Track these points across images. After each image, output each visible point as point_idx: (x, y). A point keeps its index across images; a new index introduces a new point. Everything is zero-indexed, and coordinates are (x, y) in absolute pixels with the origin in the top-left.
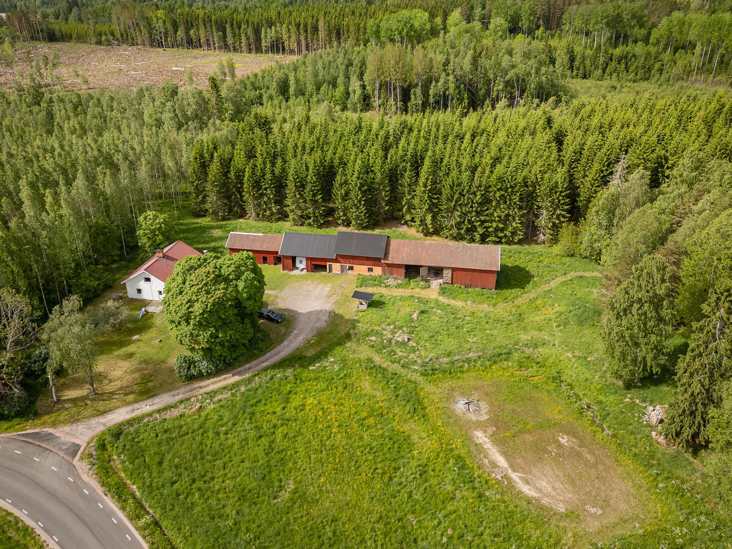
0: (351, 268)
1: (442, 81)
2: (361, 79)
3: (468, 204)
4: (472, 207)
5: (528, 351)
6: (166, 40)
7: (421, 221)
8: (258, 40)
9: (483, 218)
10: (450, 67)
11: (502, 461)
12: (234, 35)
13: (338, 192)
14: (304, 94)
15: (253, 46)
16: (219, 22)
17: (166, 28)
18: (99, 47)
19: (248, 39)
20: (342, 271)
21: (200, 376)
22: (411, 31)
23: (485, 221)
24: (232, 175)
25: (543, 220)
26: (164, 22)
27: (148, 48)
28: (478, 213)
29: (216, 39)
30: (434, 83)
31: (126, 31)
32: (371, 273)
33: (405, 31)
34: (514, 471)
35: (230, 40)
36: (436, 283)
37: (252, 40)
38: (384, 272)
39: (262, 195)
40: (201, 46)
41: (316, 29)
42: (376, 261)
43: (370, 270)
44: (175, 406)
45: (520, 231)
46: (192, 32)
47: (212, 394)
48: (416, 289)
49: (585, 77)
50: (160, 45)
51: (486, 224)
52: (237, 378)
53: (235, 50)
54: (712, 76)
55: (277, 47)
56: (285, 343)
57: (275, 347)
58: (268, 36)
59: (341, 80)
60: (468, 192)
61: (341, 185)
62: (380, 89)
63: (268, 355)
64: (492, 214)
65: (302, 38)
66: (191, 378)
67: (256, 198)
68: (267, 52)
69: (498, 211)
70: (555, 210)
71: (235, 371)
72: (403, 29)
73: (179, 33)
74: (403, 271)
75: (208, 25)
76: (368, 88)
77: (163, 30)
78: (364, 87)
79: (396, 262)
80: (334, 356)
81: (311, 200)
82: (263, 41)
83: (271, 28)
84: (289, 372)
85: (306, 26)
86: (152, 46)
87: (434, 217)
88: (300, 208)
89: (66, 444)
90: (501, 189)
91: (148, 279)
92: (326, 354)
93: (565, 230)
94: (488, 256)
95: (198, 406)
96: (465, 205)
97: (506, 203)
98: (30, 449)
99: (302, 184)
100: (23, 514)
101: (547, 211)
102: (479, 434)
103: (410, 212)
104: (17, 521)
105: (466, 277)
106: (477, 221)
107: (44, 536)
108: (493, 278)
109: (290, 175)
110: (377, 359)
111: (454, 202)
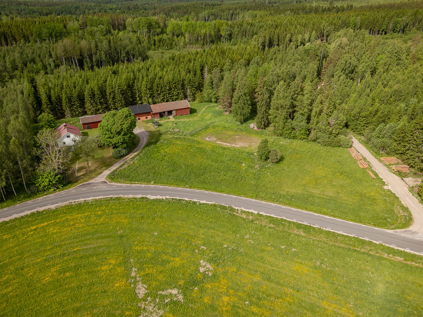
0: (139, 119)
3: (165, 91)
4: (166, 92)
5: (212, 125)
9: (171, 95)
11: (228, 144)
21: (124, 156)
22: (57, 33)
23: (171, 97)
25: (189, 92)
28: (169, 94)
30: (94, 56)
33: (54, 33)
34: (232, 145)
36: (171, 117)
38: (152, 117)
42: (149, 113)
43: (147, 118)
44: (124, 165)
45: (183, 98)
47: (133, 158)
51: (172, 98)
52: (136, 153)
56: (141, 141)
57: (139, 144)
60: (164, 86)
62: (65, 61)
63: (139, 145)
64: (173, 94)
66: (121, 157)
67: (70, 108)
69: (174, 92)
70: (192, 88)
71: (134, 151)
74: (159, 115)
78: (54, 61)
79: (155, 112)
80: (162, 139)
81: (99, 102)
84: (152, 146)
87: (152, 99)
88: (94, 107)
89: (99, 182)
90: (174, 84)
91: (68, 137)
92: (159, 139)
93: (198, 95)
94: (184, 104)
95: (132, 162)
96: (164, 91)
97: (176, 89)
98: (88, 187)
99: (93, 96)
100: (112, 196)
101: (190, 89)
102: (218, 142)
103: (140, 99)
104: (111, 198)
105: (180, 112)
106: (169, 97)
107: (126, 196)
108: (189, 110)
109: (86, 94)
110: (176, 137)
111: (159, 91)
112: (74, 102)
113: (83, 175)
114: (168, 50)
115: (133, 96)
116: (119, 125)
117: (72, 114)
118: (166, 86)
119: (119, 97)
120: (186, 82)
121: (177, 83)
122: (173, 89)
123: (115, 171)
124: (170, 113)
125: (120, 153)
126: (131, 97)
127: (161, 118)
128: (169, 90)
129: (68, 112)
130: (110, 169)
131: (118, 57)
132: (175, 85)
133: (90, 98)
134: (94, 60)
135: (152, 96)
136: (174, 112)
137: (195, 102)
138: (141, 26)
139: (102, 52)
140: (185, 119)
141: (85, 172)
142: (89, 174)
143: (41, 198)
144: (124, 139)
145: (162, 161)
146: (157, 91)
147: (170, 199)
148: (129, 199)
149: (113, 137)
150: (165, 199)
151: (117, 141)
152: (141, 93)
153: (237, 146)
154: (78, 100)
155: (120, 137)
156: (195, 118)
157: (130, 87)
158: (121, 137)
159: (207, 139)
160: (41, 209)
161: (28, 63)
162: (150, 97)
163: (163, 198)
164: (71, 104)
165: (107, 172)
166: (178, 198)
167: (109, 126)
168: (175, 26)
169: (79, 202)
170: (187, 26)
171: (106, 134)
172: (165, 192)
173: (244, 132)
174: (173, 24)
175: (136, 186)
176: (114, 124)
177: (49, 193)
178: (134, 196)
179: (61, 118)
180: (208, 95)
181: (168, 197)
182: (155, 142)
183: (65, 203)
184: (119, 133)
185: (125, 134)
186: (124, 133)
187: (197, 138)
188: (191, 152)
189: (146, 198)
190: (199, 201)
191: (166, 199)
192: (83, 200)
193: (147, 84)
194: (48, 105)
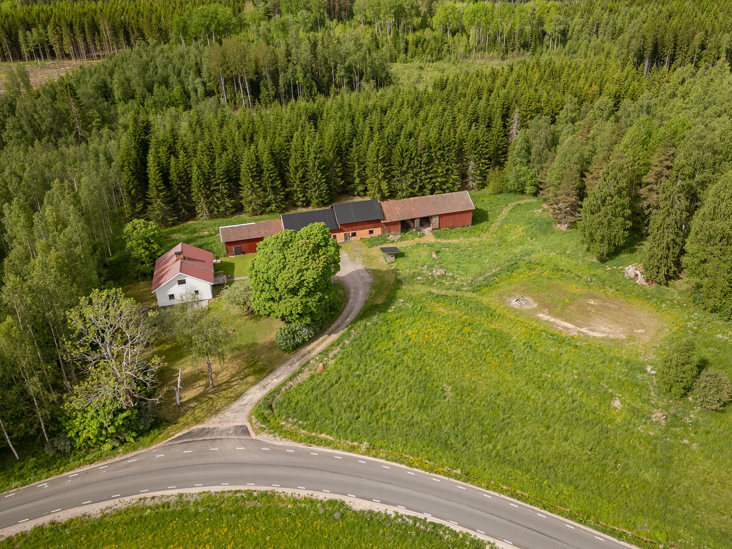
0: (354, 235)
1: (290, 71)
2: (200, 76)
3: (417, 165)
4: (420, 168)
7: (378, 188)
8: (15, 45)
9: (430, 176)
11: (568, 325)
13: (295, 175)
15: (8, 53)
20: (346, 239)
21: (304, 343)
23: (431, 178)
25: (471, 169)
28: (427, 172)
30: (281, 74)
32: (372, 235)
33: (213, 26)
36: (427, 230)
38: (383, 232)
39: (214, 192)
42: (376, 222)
43: (371, 232)
44: (300, 372)
47: (325, 353)
51: (433, 180)
52: (334, 337)
56: (351, 300)
57: (345, 306)
58: (29, 39)
59: (174, 79)
60: (416, 155)
61: (297, 168)
63: (345, 313)
64: (436, 172)
66: (297, 347)
68: (31, 58)
69: (440, 167)
70: (480, 159)
71: (328, 332)
74: (399, 226)
78: (204, 84)
79: (392, 220)
80: (401, 298)
81: (270, 187)
82: (23, 46)
83: (30, 30)
84: (375, 318)
85: (82, 25)
87: (388, 183)
88: (259, 197)
89: (229, 429)
90: (439, 149)
91: (182, 282)
92: (394, 297)
93: (492, 174)
94: (462, 201)
95: (321, 365)
96: (415, 167)
97: (444, 160)
98: (198, 445)
99: (258, 173)
100: (251, 487)
101: (475, 161)
102: (541, 315)
103: (363, 182)
104: (250, 493)
105: (450, 220)
106: (426, 179)
107: (289, 491)
108: (470, 216)
109: (243, 167)
110: (435, 291)
111: (405, 166)
112: (217, 185)
113: (196, 399)
114: (433, 62)
115: (346, 174)
116: (295, 273)
117: (211, 212)
118: (421, 156)
119: (315, 176)
120: (467, 146)
121: (446, 149)
122: (437, 162)
123: (277, 390)
124: (425, 221)
125: (294, 338)
126: (342, 177)
127: (405, 232)
128: (427, 164)
129: (202, 206)
130: (263, 383)
131: (329, 77)
132: (442, 152)
133: (252, 177)
134: (281, 82)
135: (388, 176)
136: (435, 221)
137: (487, 190)
138: (383, 12)
139: (298, 68)
140: (459, 239)
141: (201, 390)
142: (211, 396)
143: (74, 474)
144: (306, 306)
145: (395, 367)
146: (401, 165)
147: (409, 517)
148: (295, 501)
149: (280, 298)
150: (393, 516)
151: (288, 310)
152: (364, 169)
153: (595, 334)
154: (226, 182)
155: (296, 300)
156: (485, 238)
157: (342, 153)
158: (299, 302)
159: (514, 302)
160: (63, 516)
161: (156, 86)
162: (384, 178)
163: (389, 512)
164: (209, 189)
165: (256, 394)
166: (430, 519)
167: (270, 272)
168: (450, 13)
169: (165, 500)
170: (475, 13)
171: (263, 291)
172: (395, 488)
173: (611, 287)
174: (446, 10)
175: (321, 455)
176: (284, 268)
177: (100, 458)
178: (310, 492)
179: (188, 220)
180: (518, 177)
181: (402, 511)
182: (383, 304)
183: (127, 499)
184: (294, 292)
185: (309, 294)
186: (306, 292)
187: (488, 299)
188: (470, 342)
189: (343, 503)
190: (492, 540)
191: (397, 516)
192: (176, 492)
193: (379, 150)
194: (161, 191)
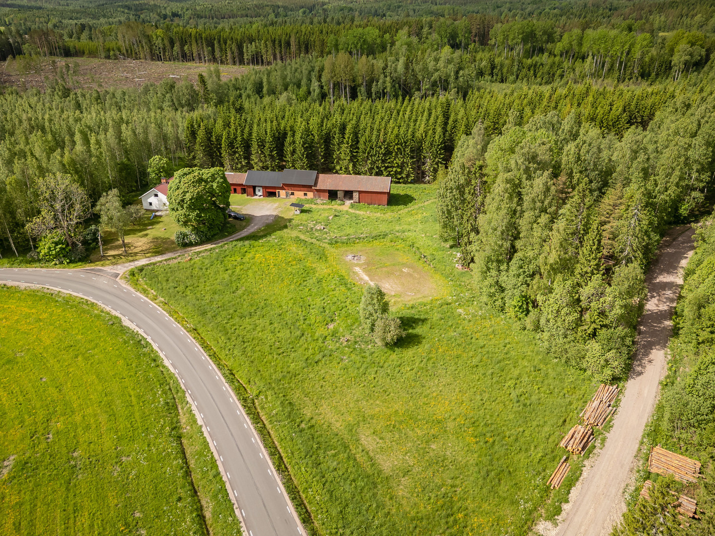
0: (293, 194)
1: (381, 81)
2: (320, 81)
3: (376, 154)
4: (378, 157)
5: (398, 234)
6: (164, 55)
7: (346, 168)
8: (241, 54)
9: (386, 165)
10: (388, 70)
11: (366, 278)
12: (221, 50)
13: (288, 149)
14: (275, 94)
15: (237, 59)
16: (209, 39)
17: (164, 45)
18: (108, 61)
19: (233, 53)
20: (287, 196)
21: (191, 244)
22: (364, 44)
24: (214, 139)
25: (427, 167)
26: (163, 40)
27: (149, 61)
29: (206, 53)
30: (375, 83)
31: (130, 48)
32: (306, 197)
34: (371, 281)
35: (218, 54)
36: (348, 203)
37: (236, 54)
38: (314, 195)
39: (235, 152)
40: (193, 60)
41: (288, 44)
42: (310, 187)
43: (305, 194)
44: (175, 258)
45: (412, 173)
46: (186, 48)
47: (198, 253)
48: (336, 205)
49: (502, 81)
50: (159, 59)
51: (389, 169)
52: (213, 246)
53: (222, 62)
54: (600, 79)
55: (257, 59)
56: (245, 230)
57: (238, 232)
58: (249, 50)
59: (304, 82)
60: (376, 146)
61: (290, 144)
62: (334, 88)
63: (234, 235)
64: (393, 162)
65: (277, 52)
66: (185, 245)
67: (230, 155)
68: (248, 64)
69: (397, 159)
70: (435, 158)
71: (216, 242)
72: (357, 43)
73: (175, 48)
74: (327, 194)
75: (199, 42)
76: (325, 88)
77: (161, 46)
78: (321, 87)
79: (322, 188)
80: (275, 235)
81: (269, 155)
82: (245, 55)
83: (251, 44)
84: (247, 243)
85: (280, 42)
86: (152, 60)
87: (354, 166)
89: (111, 273)
91: (156, 195)
93: (440, 171)
94: (383, 184)
95: (189, 258)
97: (401, 154)
98: (90, 275)
100: (90, 299)
101: (430, 159)
105: (368, 197)
106: (382, 167)
107: (103, 306)
108: (385, 198)
110: (302, 237)
111: (367, 153)
113: (114, 256)
120: (425, 146)
124: (348, 194)
130: (153, 258)
134: (373, 90)
136: (356, 196)
137: (433, 185)
139: (388, 79)
141: (120, 252)
142: (122, 257)
143: (31, 270)
146: (364, 152)
156: (388, 215)
165: (142, 262)
178: (111, 310)
182: (261, 236)
187: (333, 251)
192: (60, 290)
